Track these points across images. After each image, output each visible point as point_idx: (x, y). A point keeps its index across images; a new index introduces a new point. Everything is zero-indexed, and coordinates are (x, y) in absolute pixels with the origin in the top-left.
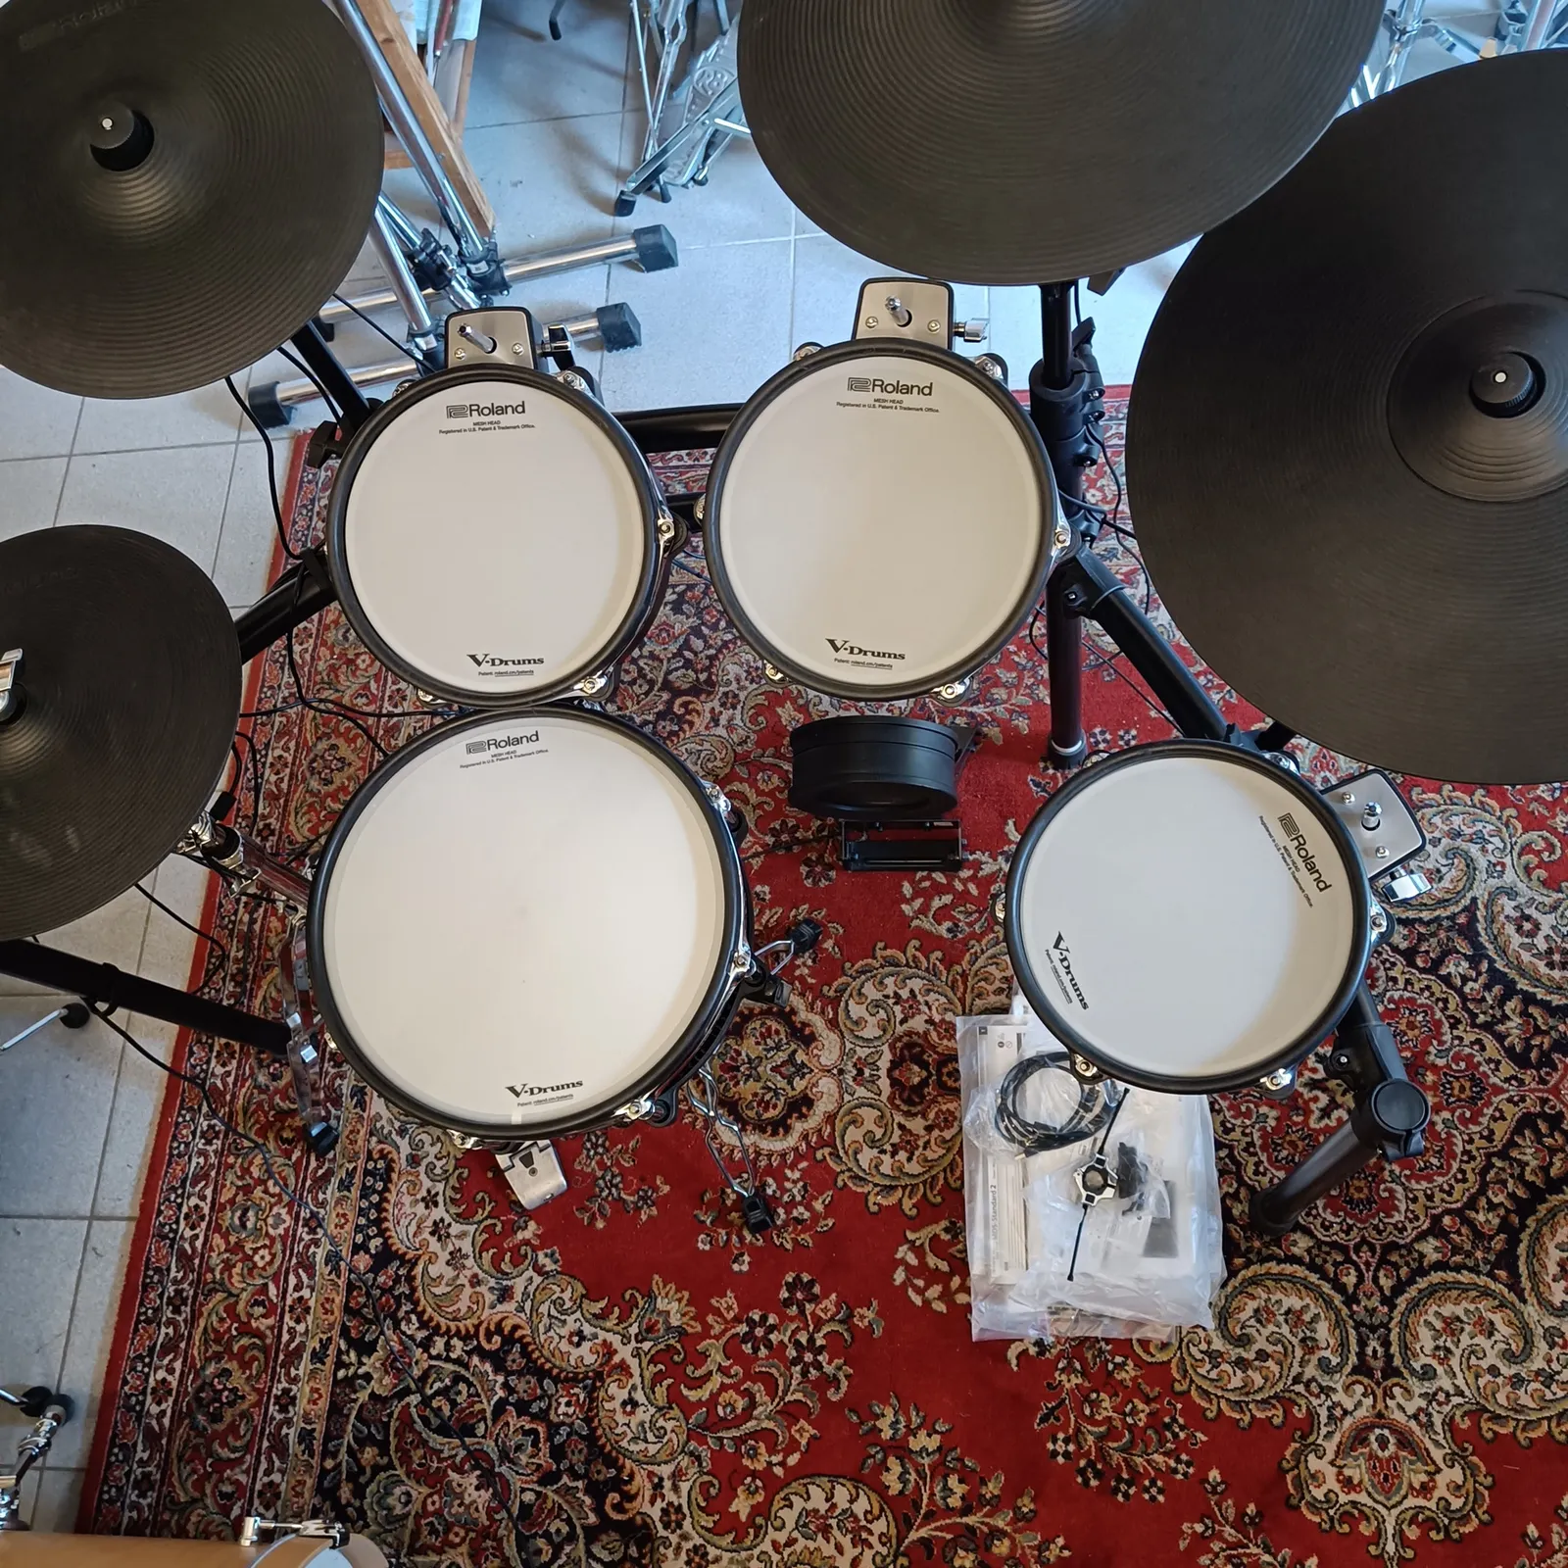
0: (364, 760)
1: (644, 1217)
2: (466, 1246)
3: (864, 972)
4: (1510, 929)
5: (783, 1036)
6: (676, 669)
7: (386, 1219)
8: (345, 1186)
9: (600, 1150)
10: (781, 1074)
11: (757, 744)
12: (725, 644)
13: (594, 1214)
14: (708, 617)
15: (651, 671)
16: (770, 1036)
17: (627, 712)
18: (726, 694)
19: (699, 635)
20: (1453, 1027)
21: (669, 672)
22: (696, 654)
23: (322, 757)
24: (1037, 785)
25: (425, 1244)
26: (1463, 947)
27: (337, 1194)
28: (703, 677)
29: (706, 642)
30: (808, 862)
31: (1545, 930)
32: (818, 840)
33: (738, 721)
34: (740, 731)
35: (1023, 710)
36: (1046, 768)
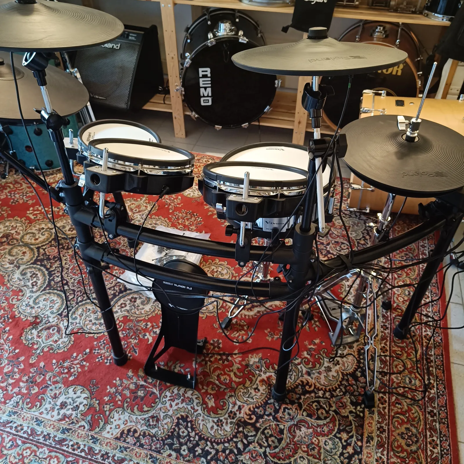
0: (392, 435)
3: (211, 312)
4: (38, 284)
6: (251, 436)
11: (225, 394)
12: (228, 442)
14: (233, 458)
15: (262, 439)
17: (275, 423)
18: (233, 418)
19: (238, 449)
20: (69, 268)
21: (255, 436)
22: (242, 441)
23: (413, 442)
24: (136, 352)
26: (53, 283)
28: (241, 429)
29: (236, 445)
30: (219, 348)
31: (31, 282)
32: (214, 354)
33: (231, 405)
34: (231, 401)
35: (129, 378)
36: (130, 356)
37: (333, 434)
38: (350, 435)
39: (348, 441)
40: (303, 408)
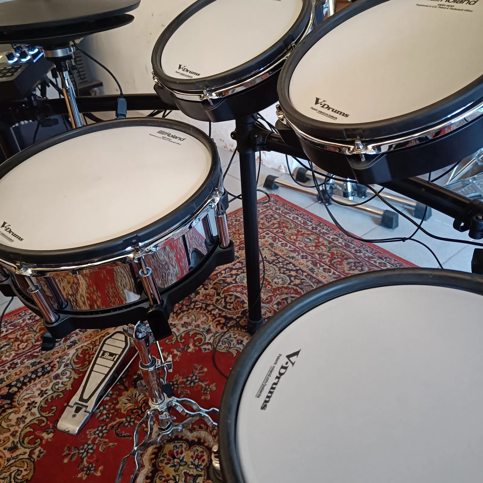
1: (79, 476)
2: (29, 419)
5: (203, 464)
7: (26, 385)
8: (33, 364)
9: (101, 434)
10: (186, 478)
13: (69, 454)
16: (199, 459)
25: (23, 405)
27: (29, 365)
37: (237, 284)
38: (224, 279)
39: (230, 276)
40: (243, 309)
